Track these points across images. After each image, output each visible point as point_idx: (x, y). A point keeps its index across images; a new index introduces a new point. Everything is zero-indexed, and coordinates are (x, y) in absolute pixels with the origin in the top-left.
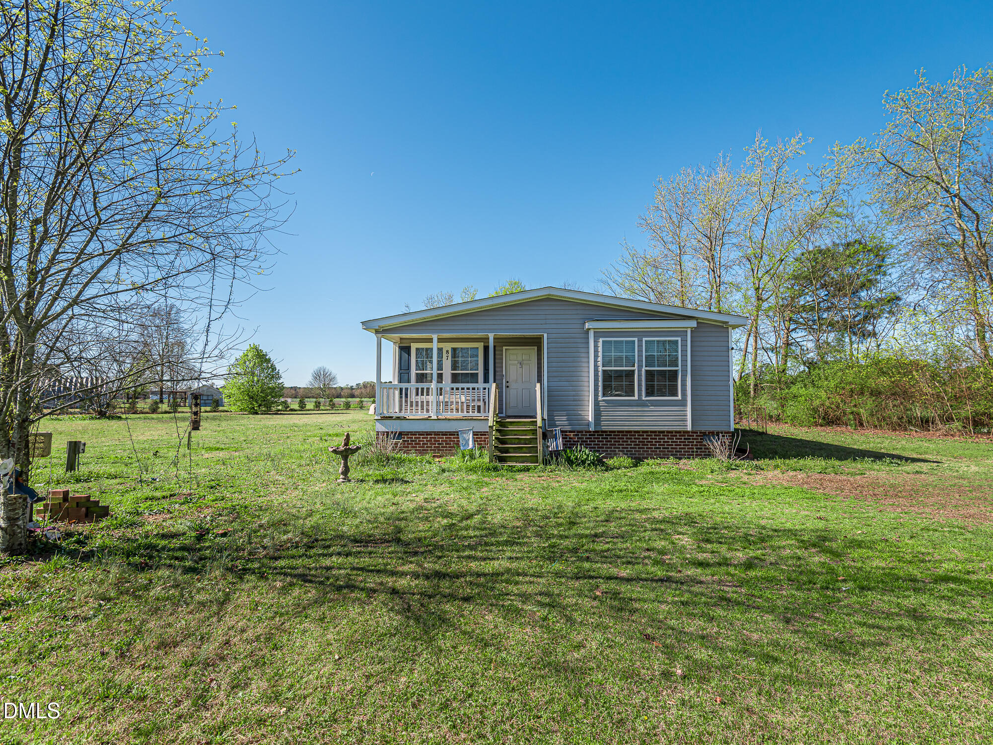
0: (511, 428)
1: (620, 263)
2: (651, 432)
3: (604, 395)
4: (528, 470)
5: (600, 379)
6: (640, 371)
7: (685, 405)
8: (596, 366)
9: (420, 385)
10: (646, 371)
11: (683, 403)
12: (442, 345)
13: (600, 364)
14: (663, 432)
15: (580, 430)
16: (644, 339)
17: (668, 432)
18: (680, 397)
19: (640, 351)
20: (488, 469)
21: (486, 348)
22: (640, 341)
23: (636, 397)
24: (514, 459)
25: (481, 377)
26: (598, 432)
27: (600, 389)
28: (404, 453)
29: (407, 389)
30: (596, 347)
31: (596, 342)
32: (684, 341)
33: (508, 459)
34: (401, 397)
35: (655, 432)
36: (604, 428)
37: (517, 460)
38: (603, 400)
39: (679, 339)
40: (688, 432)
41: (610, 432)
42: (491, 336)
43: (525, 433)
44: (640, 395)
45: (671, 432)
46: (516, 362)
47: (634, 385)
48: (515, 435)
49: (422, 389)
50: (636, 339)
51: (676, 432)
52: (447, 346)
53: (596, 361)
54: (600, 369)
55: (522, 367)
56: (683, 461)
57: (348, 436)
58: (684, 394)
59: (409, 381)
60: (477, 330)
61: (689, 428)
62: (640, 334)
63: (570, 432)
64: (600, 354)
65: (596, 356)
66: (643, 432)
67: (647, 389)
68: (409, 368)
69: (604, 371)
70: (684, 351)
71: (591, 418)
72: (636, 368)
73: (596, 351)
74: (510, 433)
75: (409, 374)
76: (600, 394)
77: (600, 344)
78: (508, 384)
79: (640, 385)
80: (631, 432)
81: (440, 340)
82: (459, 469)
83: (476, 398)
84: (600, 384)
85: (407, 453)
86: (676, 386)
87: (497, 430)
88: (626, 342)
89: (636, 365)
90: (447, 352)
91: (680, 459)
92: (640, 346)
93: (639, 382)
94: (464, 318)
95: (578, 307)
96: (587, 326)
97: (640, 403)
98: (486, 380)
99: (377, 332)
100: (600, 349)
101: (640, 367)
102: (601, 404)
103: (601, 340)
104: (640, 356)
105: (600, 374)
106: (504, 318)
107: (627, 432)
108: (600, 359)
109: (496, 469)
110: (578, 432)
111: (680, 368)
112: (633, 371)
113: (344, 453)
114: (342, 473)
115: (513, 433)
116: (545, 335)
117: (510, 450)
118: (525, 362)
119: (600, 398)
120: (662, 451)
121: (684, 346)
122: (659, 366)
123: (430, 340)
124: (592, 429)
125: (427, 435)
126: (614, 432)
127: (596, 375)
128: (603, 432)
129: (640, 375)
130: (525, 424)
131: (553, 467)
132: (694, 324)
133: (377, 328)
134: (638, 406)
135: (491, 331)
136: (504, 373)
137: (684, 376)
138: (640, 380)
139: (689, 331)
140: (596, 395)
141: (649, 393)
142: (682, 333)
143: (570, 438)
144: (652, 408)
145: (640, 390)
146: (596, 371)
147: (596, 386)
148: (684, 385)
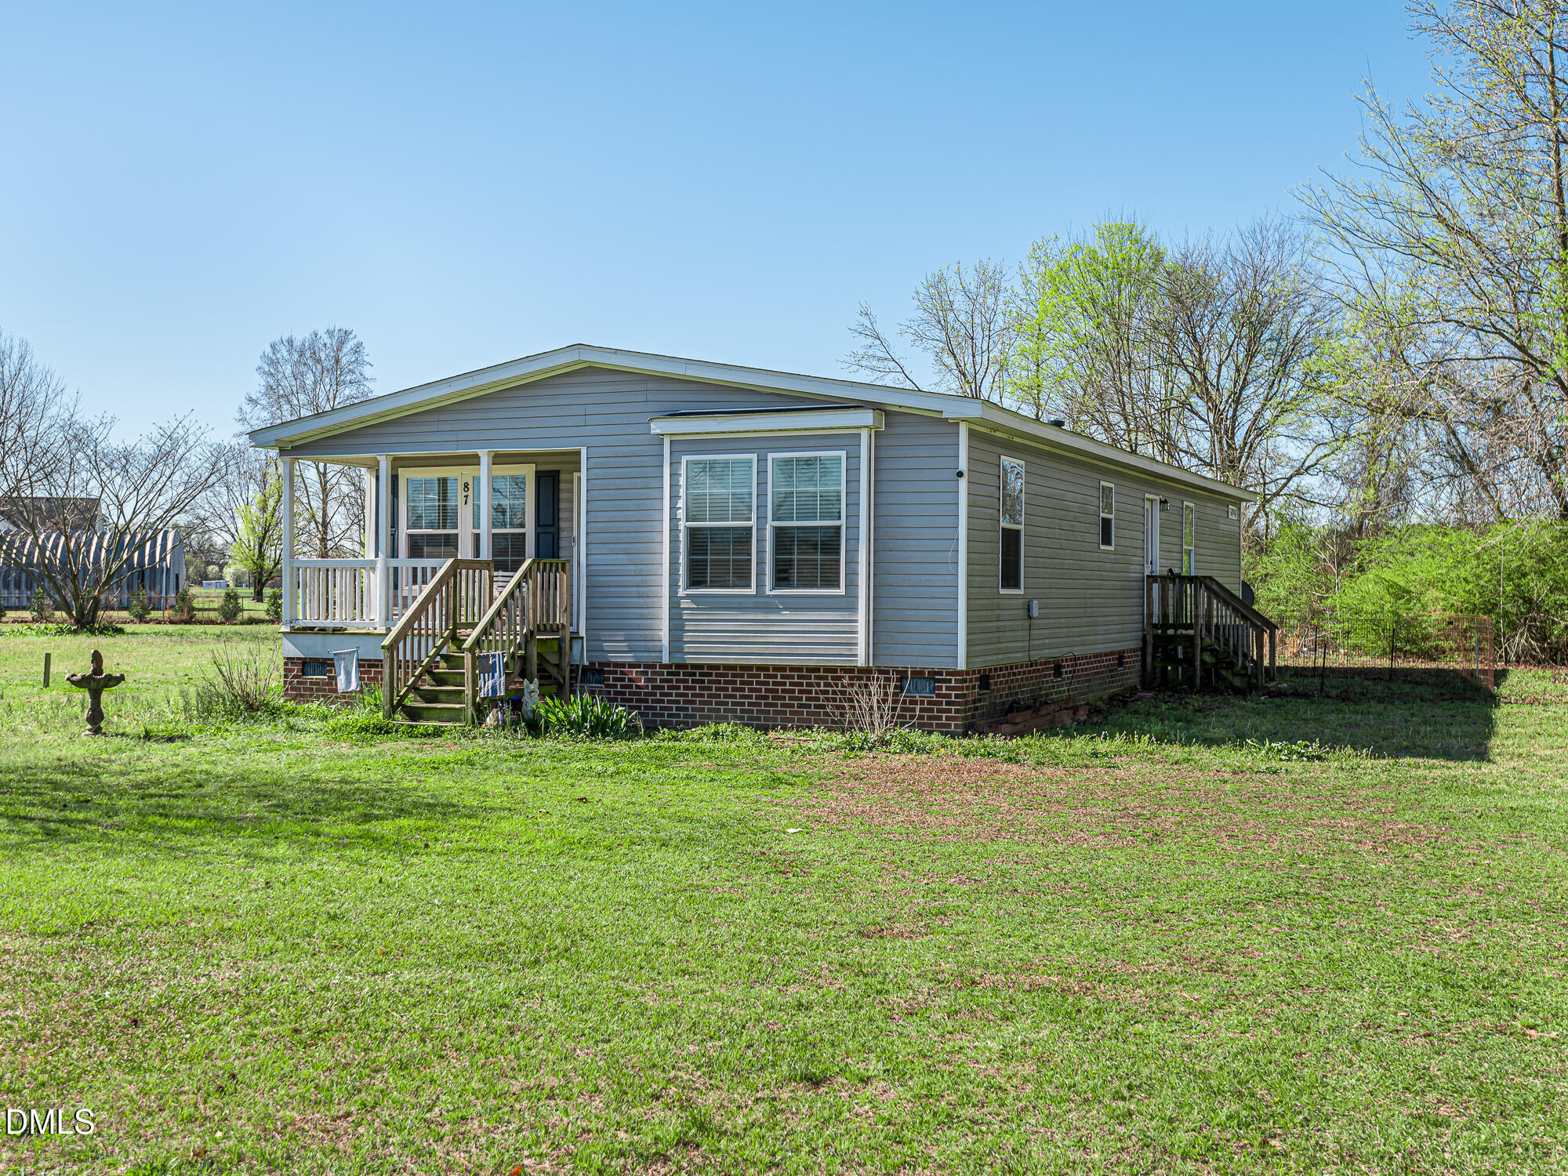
2: (793, 669)
3: (691, 583)
5: (682, 548)
6: (761, 529)
7: (853, 609)
8: (674, 519)
10: (776, 530)
11: (849, 603)
13: (681, 514)
15: (650, 661)
16: (771, 456)
18: (842, 591)
19: (762, 483)
22: (762, 460)
23: (752, 591)
24: (435, 713)
26: (679, 666)
27: (682, 571)
30: (674, 475)
31: (674, 464)
32: (853, 458)
35: (799, 669)
36: (690, 659)
38: (688, 597)
39: (843, 454)
41: (708, 667)
42: (483, 456)
44: (760, 585)
47: (749, 560)
50: (754, 457)
53: (673, 508)
54: (682, 525)
58: (852, 585)
61: (862, 662)
62: (763, 444)
63: (632, 666)
64: (682, 492)
65: (674, 497)
66: (777, 668)
67: (775, 571)
69: (689, 530)
70: (852, 481)
71: (664, 634)
72: (752, 522)
73: (674, 485)
76: (682, 581)
77: (683, 470)
79: (760, 562)
84: (682, 559)
86: (838, 560)
88: (736, 463)
89: (753, 515)
90: (466, 486)
92: (762, 472)
93: (763, 555)
94: (434, 417)
95: (650, 386)
96: (656, 428)
97: (761, 603)
98: (541, 549)
99: (286, 449)
100: (682, 481)
101: (761, 518)
102: (684, 604)
103: (684, 459)
104: (761, 494)
105: (682, 537)
106: (501, 415)
107: (743, 667)
108: (681, 503)
110: (647, 666)
111: (843, 522)
112: (750, 529)
116: (584, 451)
119: (681, 592)
121: (853, 470)
122: (799, 518)
124: (667, 659)
126: (717, 667)
127: (674, 540)
129: (760, 540)
132: (867, 417)
134: (757, 608)
135: (484, 443)
137: (853, 540)
138: (761, 552)
139: (864, 434)
140: (674, 585)
141: (782, 577)
142: (847, 440)
143: (630, 680)
144: (786, 615)
145: (761, 574)
146: (674, 530)
147: (674, 563)
148: (852, 562)
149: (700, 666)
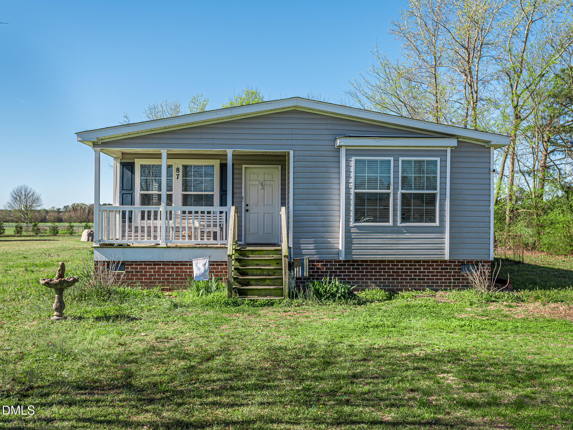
0: (252, 257)
1: (371, 73)
2: (407, 261)
3: (357, 220)
4: (272, 304)
5: (352, 202)
6: (395, 194)
7: (443, 232)
8: (348, 188)
9: (146, 208)
10: (403, 195)
11: (441, 230)
12: (171, 162)
13: (352, 185)
14: (419, 261)
15: (329, 259)
16: (401, 159)
17: (424, 261)
18: (437, 224)
19: (396, 172)
20: (227, 304)
21: (223, 167)
22: (396, 161)
23: (391, 223)
24: (256, 292)
25: (217, 200)
26: (349, 261)
27: (352, 214)
28: (128, 286)
29: (131, 212)
30: (348, 166)
31: (348, 161)
32: (444, 161)
33: (249, 292)
34: (124, 222)
35: (410, 261)
36: (355, 258)
37: (260, 293)
38: (355, 227)
39: (438, 159)
40: (445, 261)
41: (362, 261)
42: (230, 153)
43: (268, 263)
44: (395, 221)
45: (427, 262)
46: (257, 183)
47: (388, 209)
48: (257, 265)
49: (149, 212)
50: (392, 159)
51: (433, 261)
52: (179, 163)
53: (347, 183)
54: (352, 191)
55: (264, 189)
56: (440, 293)
57: (63, 267)
58: (442, 221)
59: (132, 203)
60: (214, 145)
61: (447, 257)
62: (396, 153)
63: (318, 261)
64: (352, 175)
65: (348, 177)
66: (398, 261)
67: (403, 214)
68: (132, 188)
69: (356, 194)
70: (443, 172)
71: (341, 245)
72: (391, 191)
73: (348, 171)
74: (251, 262)
75: (132, 195)
76: (352, 219)
77: (352, 164)
78: (247, 208)
79: (395, 210)
80: (384, 261)
81: (170, 156)
82: (194, 304)
83: (212, 223)
84: (352, 208)
85: (132, 286)
86: (434, 210)
87: (236, 260)
88: (381, 161)
89: (392, 187)
90: (178, 169)
91: (436, 290)
92: (396, 166)
94: (199, 131)
95: (329, 122)
96: (338, 142)
97: (395, 230)
98: (223, 202)
99: (95, 145)
100: (352, 169)
101: (396, 189)
102: (353, 230)
103: (353, 159)
104: (396, 177)
105: (352, 197)
106: (244, 132)
107: (380, 261)
108: (352, 180)
109: (236, 304)
110: (327, 262)
111: (438, 191)
112: (388, 194)
113: (59, 287)
114: (56, 310)
115: (255, 262)
116: (291, 153)
117: (252, 282)
118: (267, 183)
119: (352, 224)
120: (417, 283)
121: (443, 167)
122: (415, 189)
123: (158, 156)
124: (342, 258)
125: (154, 265)
126: (366, 261)
127: (348, 198)
128: (354, 261)
129: (395, 199)
130: (268, 252)
131: (300, 300)
132: (454, 143)
133: (95, 140)
134: (392, 232)
135: (230, 146)
136: (243, 195)
137: (443, 200)
138: (395, 205)
139: (449, 150)
140: (347, 221)
141: (405, 218)
142: (442, 153)
143: (318, 269)
144: (408, 235)
145: (395, 215)
146: (348, 193)
147: (347, 210)
148: (442, 210)
149: (357, 261)
